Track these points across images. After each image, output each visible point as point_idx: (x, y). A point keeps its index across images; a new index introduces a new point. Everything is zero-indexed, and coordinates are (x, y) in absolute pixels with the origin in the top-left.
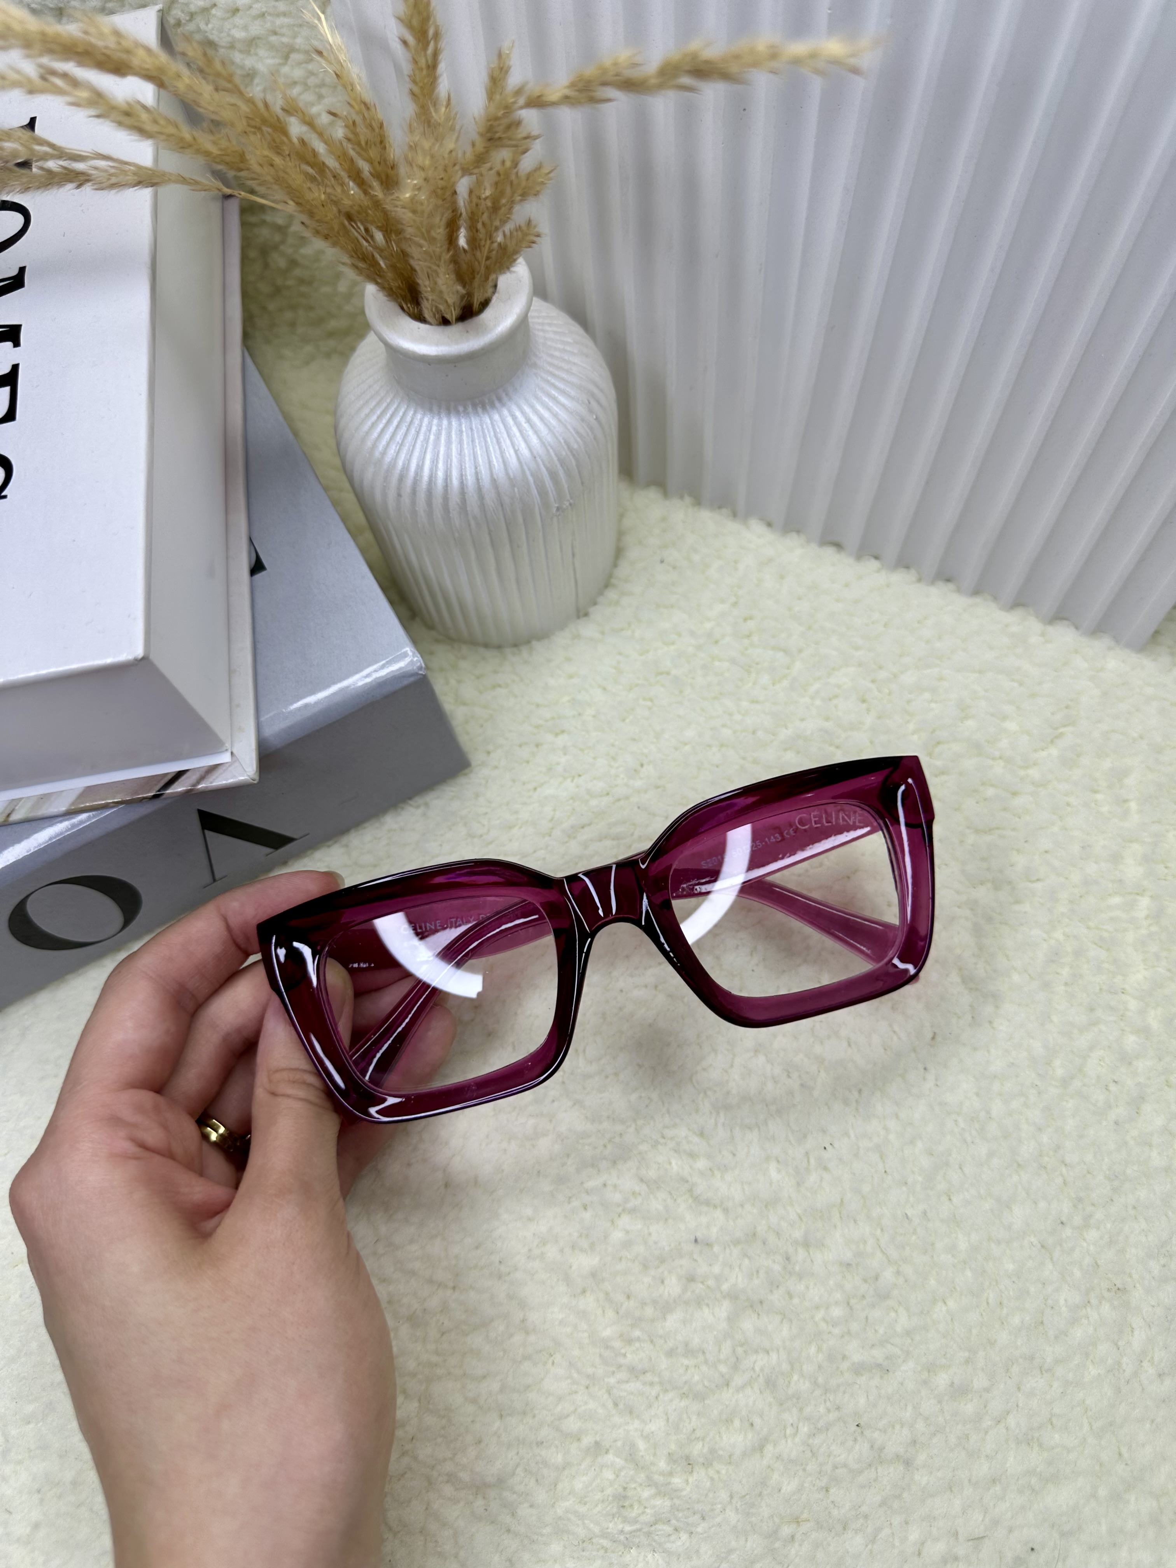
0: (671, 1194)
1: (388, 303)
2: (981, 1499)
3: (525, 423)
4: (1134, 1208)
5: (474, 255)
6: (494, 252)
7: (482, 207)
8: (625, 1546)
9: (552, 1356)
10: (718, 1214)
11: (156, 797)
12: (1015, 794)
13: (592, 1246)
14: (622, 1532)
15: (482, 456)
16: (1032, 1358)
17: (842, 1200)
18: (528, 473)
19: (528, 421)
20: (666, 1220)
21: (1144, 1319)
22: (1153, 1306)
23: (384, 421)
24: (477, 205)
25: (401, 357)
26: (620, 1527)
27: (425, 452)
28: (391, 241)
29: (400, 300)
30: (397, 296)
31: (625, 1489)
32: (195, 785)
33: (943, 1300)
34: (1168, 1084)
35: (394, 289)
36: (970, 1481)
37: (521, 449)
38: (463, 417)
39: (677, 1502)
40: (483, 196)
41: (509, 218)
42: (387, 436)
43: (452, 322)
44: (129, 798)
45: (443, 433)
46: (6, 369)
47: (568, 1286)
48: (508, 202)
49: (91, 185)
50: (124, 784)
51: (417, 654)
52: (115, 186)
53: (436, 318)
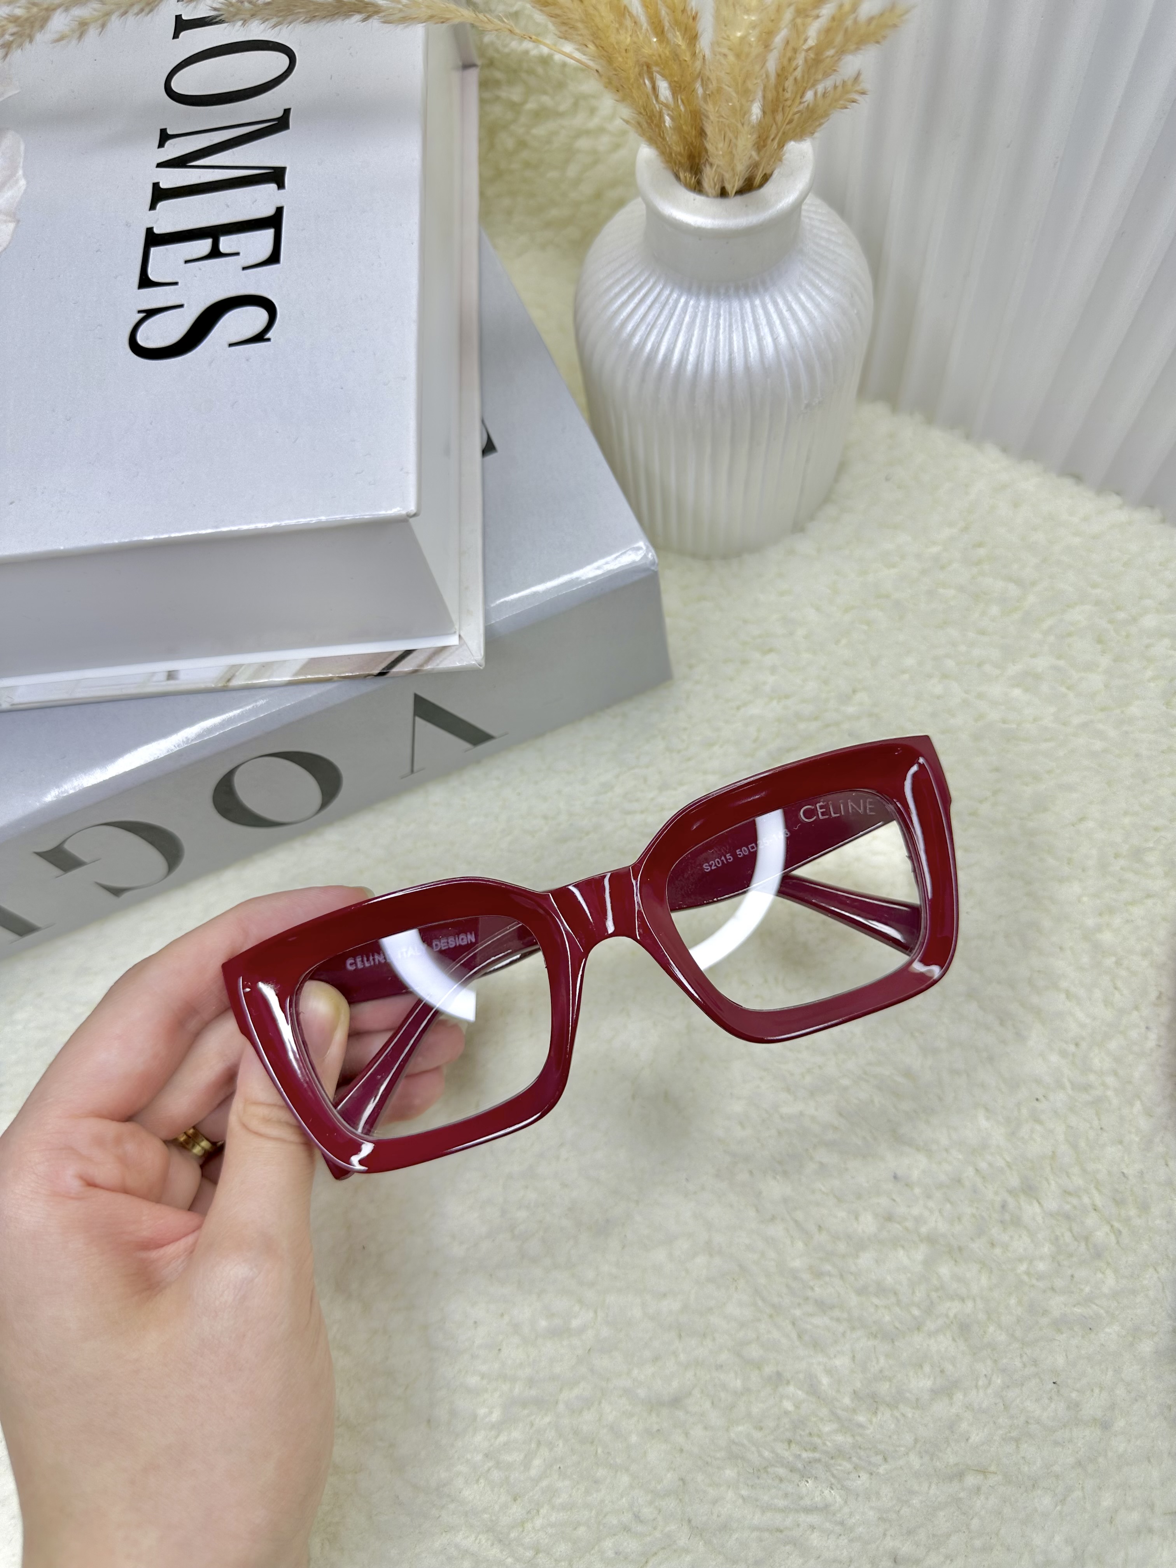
0: (871, 1131)
1: (663, 171)
7: (798, 61)
10: (922, 1157)
11: (381, 674)
15: (738, 342)
18: (784, 364)
24: (792, 59)
25: (670, 229)
32: (421, 666)
40: (803, 47)
41: (834, 70)
42: (637, 317)
43: (731, 195)
44: (354, 674)
45: (699, 314)
46: (270, 211)
47: (757, 1211)
48: (837, 52)
49: (378, 18)
50: (349, 658)
51: (651, 548)
52: (406, 20)
53: (715, 188)
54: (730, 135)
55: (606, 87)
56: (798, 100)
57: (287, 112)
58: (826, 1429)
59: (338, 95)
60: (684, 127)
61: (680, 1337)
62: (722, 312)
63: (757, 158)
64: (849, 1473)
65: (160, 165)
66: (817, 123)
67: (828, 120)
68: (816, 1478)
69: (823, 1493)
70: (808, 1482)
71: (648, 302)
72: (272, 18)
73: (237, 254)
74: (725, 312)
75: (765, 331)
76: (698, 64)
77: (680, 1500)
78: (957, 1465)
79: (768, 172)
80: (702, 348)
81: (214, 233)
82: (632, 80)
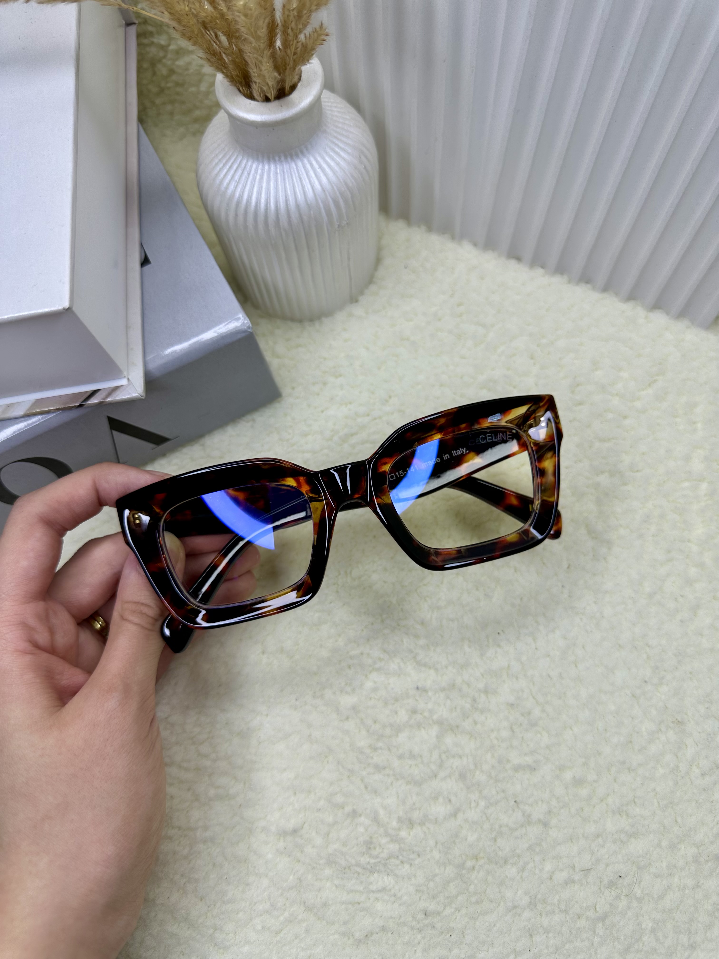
0: (402, 659)
1: (230, 86)
2: (590, 846)
3: (318, 169)
4: (690, 673)
5: (286, 52)
6: (299, 49)
7: (291, 18)
8: (371, 872)
9: (327, 757)
10: (432, 672)
11: (80, 406)
12: (625, 417)
13: (353, 690)
14: (369, 863)
15: (290, 189)
16: (624, 763)
17: (509, 666)
18: (320, 202)
19: (320, 167)
20: (399, 675)
21: (694, 740)
22: (700, 733)
23: (227, 167)
24: (288, 16)
25: (239, 123)
26: (368, 860)
27: (253, 187)
28: (232, 43)
29: (238, 85)
30: (236, 82)
31: (371, 838)
32: (104, 399)
33: (570, 727)
34: (715, 598)
35: (234, 77)
36: (583, 836)
37: (315, 186)
38: (278, 164)
39: (402, 846)
40: (292, 9)
41: (308, 22)
42: (229, 177)
44: (65, 407)
45: (265, 174)
48: (308, 12)
50: (60, 398)
51: (247, 319)
53: (261, 97)
54: (259, 64)
56: (296, 40)
59: (23, 49)
74: (280, 171)
75: (306, 181)
79: (293, 83)
80: (269, 195)
82: (196, 32)
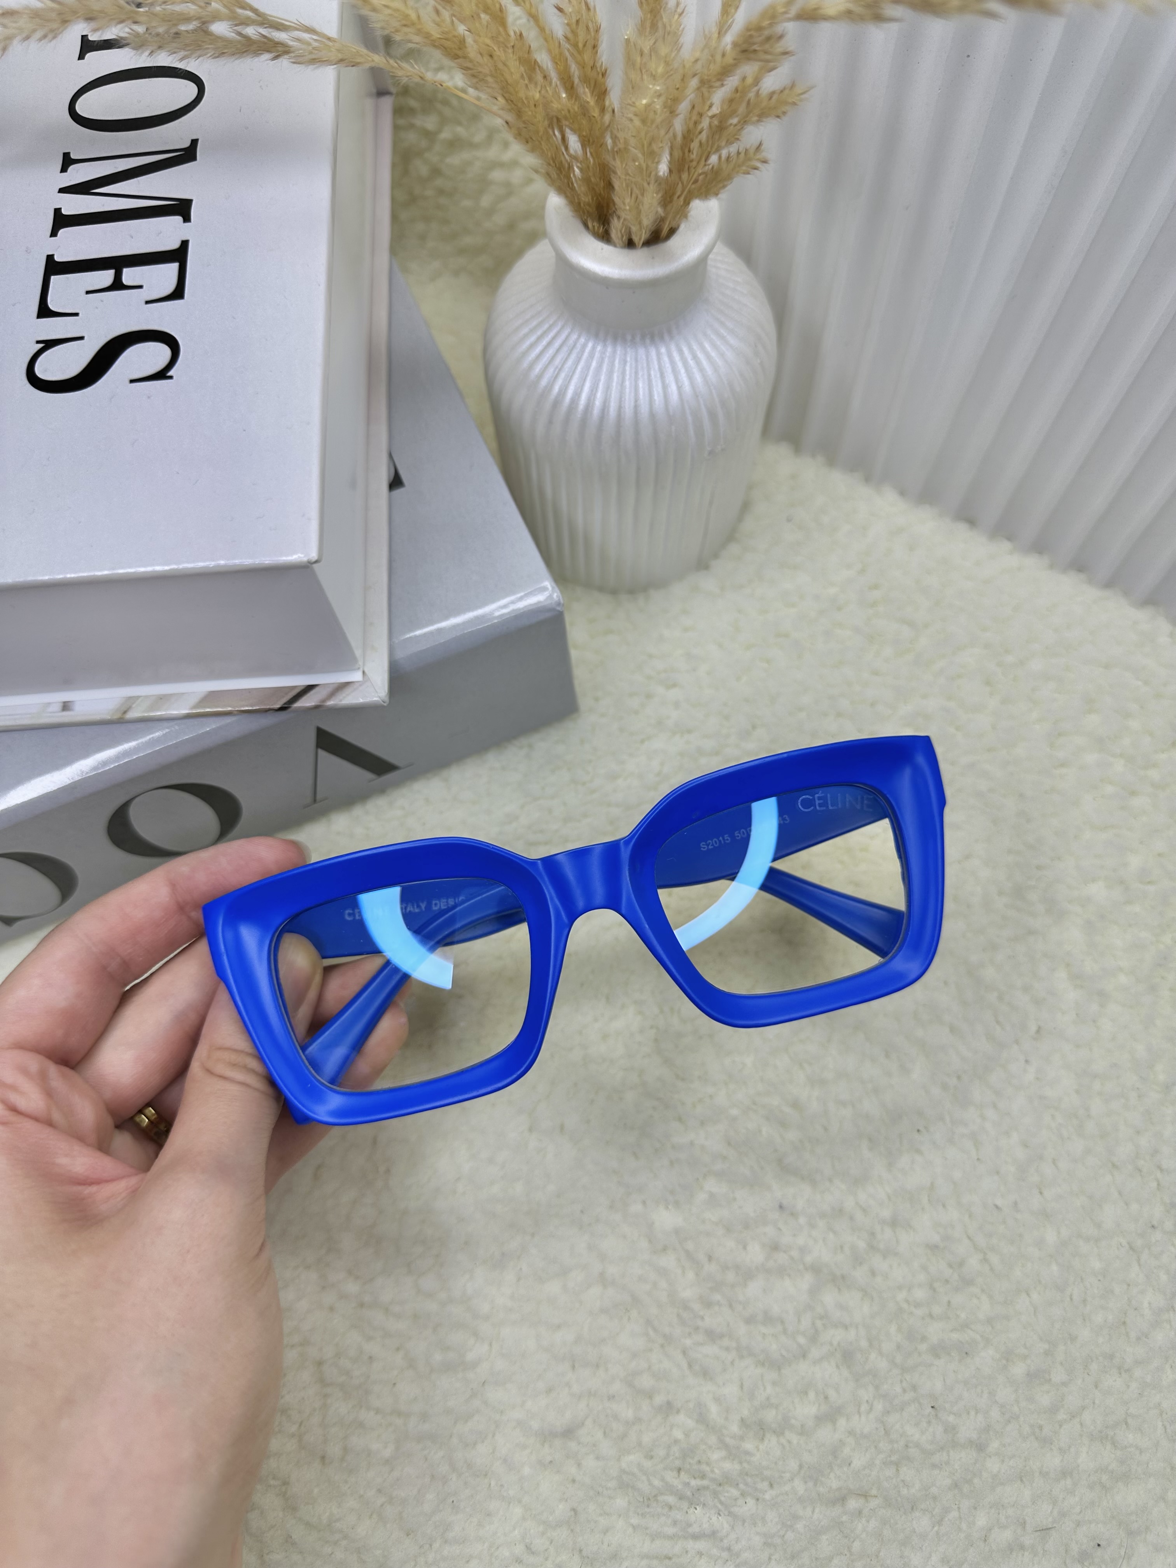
0: (758, 1161)
1: (571, 218)
2: (1051, 1491)
6: (703, 175)
7: (703, 125)
8: (691, 1504)
9: (629, 1311)
10: (807, 1186)
11: (282, 709)
13: (678, 1203)
14: (688, 1487)
15: (644, 389)
16: (1111, 1357)
20: (753, 1186)
32: (324, 701)
33: (1027, 1292)
37: (684, 387)
38: (629, 347)
39: (746, 1466)
40: (707, 114)
41: (735, 138)
42: (545, 360)
43: (638, 246)
44: (254, 708)
45: (606, 360)
46: (175, 245)
47: (650, 1241)
48: (739, 122)
49: (288, 57)
50: (250, 692)
51: (557, 589)
52: (315, 61)
53: (622, 240)
54: (636, 191)
55: (516, 138)
56: (702, 163)
57: (194, 142)
58: (716, 1456)
59: (247, 128)
60: (593, 179)
61: (573, 1367)
62: (628, 359)
63: (663, 215)
64: (736, 1500)
65: (62, 190)
66: (721, 185)
67: (731, 183)
68: (704, 1505)
69: (711, 1519)
70: (696, 1509)
71: (557, 344)
72: (180, 52)
73: (140, 287)
74: (631, 359)
75: (670, 379)
76: (607, 118)
77: (572, 1531)
78: (839, 1489)
79: (674, 225)
80: (609, 393)
81: (117, 263)
82: (541, 133)
